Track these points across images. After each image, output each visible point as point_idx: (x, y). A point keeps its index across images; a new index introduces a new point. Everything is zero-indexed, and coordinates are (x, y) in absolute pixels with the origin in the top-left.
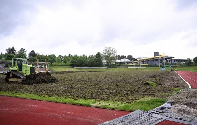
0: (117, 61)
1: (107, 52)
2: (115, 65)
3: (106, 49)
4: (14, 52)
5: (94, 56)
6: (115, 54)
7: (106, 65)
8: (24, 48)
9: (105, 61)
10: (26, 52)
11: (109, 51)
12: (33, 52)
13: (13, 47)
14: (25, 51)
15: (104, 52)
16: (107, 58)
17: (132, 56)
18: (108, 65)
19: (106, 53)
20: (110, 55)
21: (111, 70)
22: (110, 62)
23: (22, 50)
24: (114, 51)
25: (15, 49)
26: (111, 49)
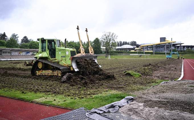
0: (117, 47)
1: (106, 38)
2: (115, 52)
3: (105, 34)
4: (6, 38)
5: (92, 42)
6: (115, 39)
7: (105, 52)
8: (16, 34)
9: (105, 48)
10: (18, 38)
11: (108, 36)
12: (25, 37)
13: (4, 33)
14: (17, 36)
15: (103, 37)
16: (107, 44)
17: (135, 42)
18: (108, 52)
19: (106, 39)
20: (110, 41)
21: (109, 57)
22: (110, 48)
23: (14, 36)
24: (114, 36)
25: (6, 35)
26: (111, 34)
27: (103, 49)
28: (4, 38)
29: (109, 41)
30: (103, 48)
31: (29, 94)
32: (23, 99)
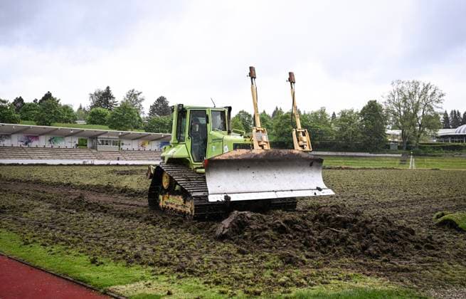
0: (442, 132)
1: (405, 100)
2: (435, 147)
3: (400, 87)
4: (111, 101)
5: (357, 113)
6: (434, 105)
7: (400, 148)
8: (137, 90)
9: (398, 132)
10: (142, 103)
11: (410, 94)
12: (161, 100)
13: (108, 88)
14: (139, 97)
15: (391, 98)
16: (407, 120)
18: (409, 147)
19: (402, 104)
20: (416, 110)
21: (412, 164)
22: (418, 134)
23: (133, 96)
24: (432, 95)
25: (113, 93)
26: (421, 87)
27: (394, 136)
28: (107, 103)
29: (412, 111)
30: (392, 133)
31: (110, 267)
32: (86, 282)
